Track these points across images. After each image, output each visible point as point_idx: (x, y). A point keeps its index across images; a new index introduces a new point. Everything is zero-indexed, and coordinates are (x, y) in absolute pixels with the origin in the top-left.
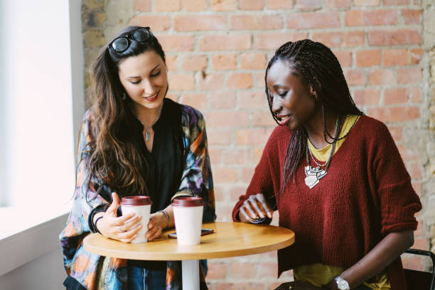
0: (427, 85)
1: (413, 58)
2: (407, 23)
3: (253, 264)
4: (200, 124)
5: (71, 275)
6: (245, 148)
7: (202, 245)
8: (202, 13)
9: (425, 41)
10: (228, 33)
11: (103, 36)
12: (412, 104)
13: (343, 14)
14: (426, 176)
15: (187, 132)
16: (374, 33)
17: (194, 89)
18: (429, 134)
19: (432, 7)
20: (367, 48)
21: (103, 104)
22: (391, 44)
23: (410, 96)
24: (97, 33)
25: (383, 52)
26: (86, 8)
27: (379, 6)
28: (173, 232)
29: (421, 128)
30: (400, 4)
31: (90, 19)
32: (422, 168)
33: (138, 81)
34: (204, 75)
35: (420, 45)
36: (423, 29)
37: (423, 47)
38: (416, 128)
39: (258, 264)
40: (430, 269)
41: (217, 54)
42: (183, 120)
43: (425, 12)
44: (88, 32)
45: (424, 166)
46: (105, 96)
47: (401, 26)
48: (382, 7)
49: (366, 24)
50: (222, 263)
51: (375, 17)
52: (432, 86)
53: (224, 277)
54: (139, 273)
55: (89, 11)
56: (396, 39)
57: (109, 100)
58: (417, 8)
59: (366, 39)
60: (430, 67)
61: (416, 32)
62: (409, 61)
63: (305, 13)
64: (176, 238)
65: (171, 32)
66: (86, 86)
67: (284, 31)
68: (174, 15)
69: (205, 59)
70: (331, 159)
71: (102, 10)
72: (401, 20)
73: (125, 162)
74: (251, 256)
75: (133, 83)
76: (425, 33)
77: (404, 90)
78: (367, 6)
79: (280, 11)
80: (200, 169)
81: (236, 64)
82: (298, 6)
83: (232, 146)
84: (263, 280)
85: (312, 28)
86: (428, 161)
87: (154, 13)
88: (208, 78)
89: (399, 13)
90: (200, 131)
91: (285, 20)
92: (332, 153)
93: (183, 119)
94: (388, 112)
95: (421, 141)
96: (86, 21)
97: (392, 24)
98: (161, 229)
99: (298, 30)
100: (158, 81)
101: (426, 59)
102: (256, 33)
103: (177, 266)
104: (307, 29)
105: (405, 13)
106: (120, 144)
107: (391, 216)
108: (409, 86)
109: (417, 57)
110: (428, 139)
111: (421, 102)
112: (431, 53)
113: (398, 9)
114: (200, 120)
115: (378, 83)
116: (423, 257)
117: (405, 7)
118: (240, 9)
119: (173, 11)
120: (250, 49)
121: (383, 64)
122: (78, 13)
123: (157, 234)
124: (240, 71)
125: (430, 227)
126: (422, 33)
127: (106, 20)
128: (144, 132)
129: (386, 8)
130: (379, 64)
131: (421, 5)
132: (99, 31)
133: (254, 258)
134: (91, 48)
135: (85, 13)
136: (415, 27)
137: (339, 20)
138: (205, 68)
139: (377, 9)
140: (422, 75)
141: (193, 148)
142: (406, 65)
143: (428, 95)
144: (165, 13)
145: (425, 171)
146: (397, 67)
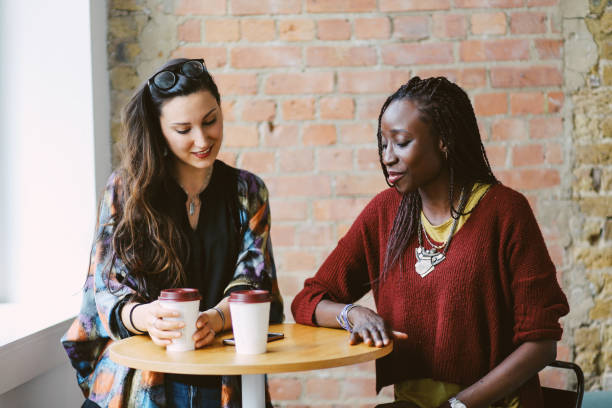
0: (569, 140)
1: (550, 105)
2: (543, 58)
3: (336, 381)
4: (262, 193)
5: (91, 398)
6: (325, 224)
7: (269, 354)
8: (268, 44)
9: (567, 82)
10: (303, 71)
11: (136, 74)
12: (549, 167)
13: (457, 46)
14: (568, 262)
15: (245, 203)
16: (499, 71)
17: (258, 146)
18: (572, 206)
19: (577, 37)
20: (489, 90)
21: (137, 160)
22: (522, 86)
23: (547, 155)
24: (127, 70)
25: (511, 96)
26: (114, 37)
27: (505, 34)
28: (230, 337)
29: (562, 199)
30: (533, 32)
31: (118, 53)
32: (564, 252)
33: (186, 129)
34: (272, 127)
35: (560, 86)
36: (564, 65)
37: (565, 90)
38: (555, 198)
39: (344, 379)
40: (574, 387)
41: (289, 98)
42: (239, 188)
43: (567, 43)
44: (116, 69)
45: (566, 248)
46: (140, 148)
47: (535, 61)
48: (509, 36)
49: (488, 59)
50: (296, 379)
51: (501, 50)
52: (576, 142)
53: (298, 397)
54: (184, 392)
55: (117, 41)
56: (527, 79)
57: (146, 153)
58: (556, 37)
59: (488, 79)
60: (574, 116)
61: (555, 70)
62: (546, 108)
63: (406, 44)
64: (234, 345)
65: (227, 70)
66: (113, 141)
67: (377, 68)
68: (230, 47)
69: (272, 105)
70: (451, 240)
71: (135, 40)
72: (535, 54)
73: (158, 239)
74: (333, 369)
75: (180, 132)
76: (566, 71)
77: (539, 147)
78: (490, 35)
79: (373, 42)
80: (261, 251)
81: (314, 112)
82: (397, 35)
83: (309, 221)
84: (350, 401)
85: (416, 64)
86: (571, 243)
87: (204, 44)
88: (277, 132)
89: (532, 44)
90: (262, 203)
91: (379, 53)
92: (453, 231)
93: (240, 186)
94: (517, 176)
95: (561, 216)
96: (113, 54)
97: (522, 59)
98: (213, 333)
99: (397, 66)
100: (213, 131)
101: (568, 105)
102: (340, 70)
103: (235, 382)
104: (409, 65)
105: (540, 44)
106: (154, 214)
107: (528, 319)
108: (545, 141)
109: (556, 102)
110: (571, 212)
111: (561, 163)
112: (575, 98)
113: (530, 39)
114: (261, 189)
115: (503, 138)
116: (564, 371)
117: (540, 36)
118: (319, 38)
119: (230, 41)
120: (334, 92)
121: (510, 113)
122: (103, 44)
123: (208, 339)
124: (320, 121)
125: (573, 330)
126: (563, 71)
127: (139, 53)
128: (187, 203)
129: (514, 37)
130: (505, 112)
131: (562, 32)
132: (131, 67)
133: (338, 372)
134: (120, 91)
135: (112, 43)
136: (554, 63)
137: (451, 52)
138: (273, 117)
139: (503, 38)
140: (563, 127)
141: (253, 224)
142: (541, 113)
143: (571, 154)
144: (220, 44)
145: (567, 255)
146: (530, 116)
